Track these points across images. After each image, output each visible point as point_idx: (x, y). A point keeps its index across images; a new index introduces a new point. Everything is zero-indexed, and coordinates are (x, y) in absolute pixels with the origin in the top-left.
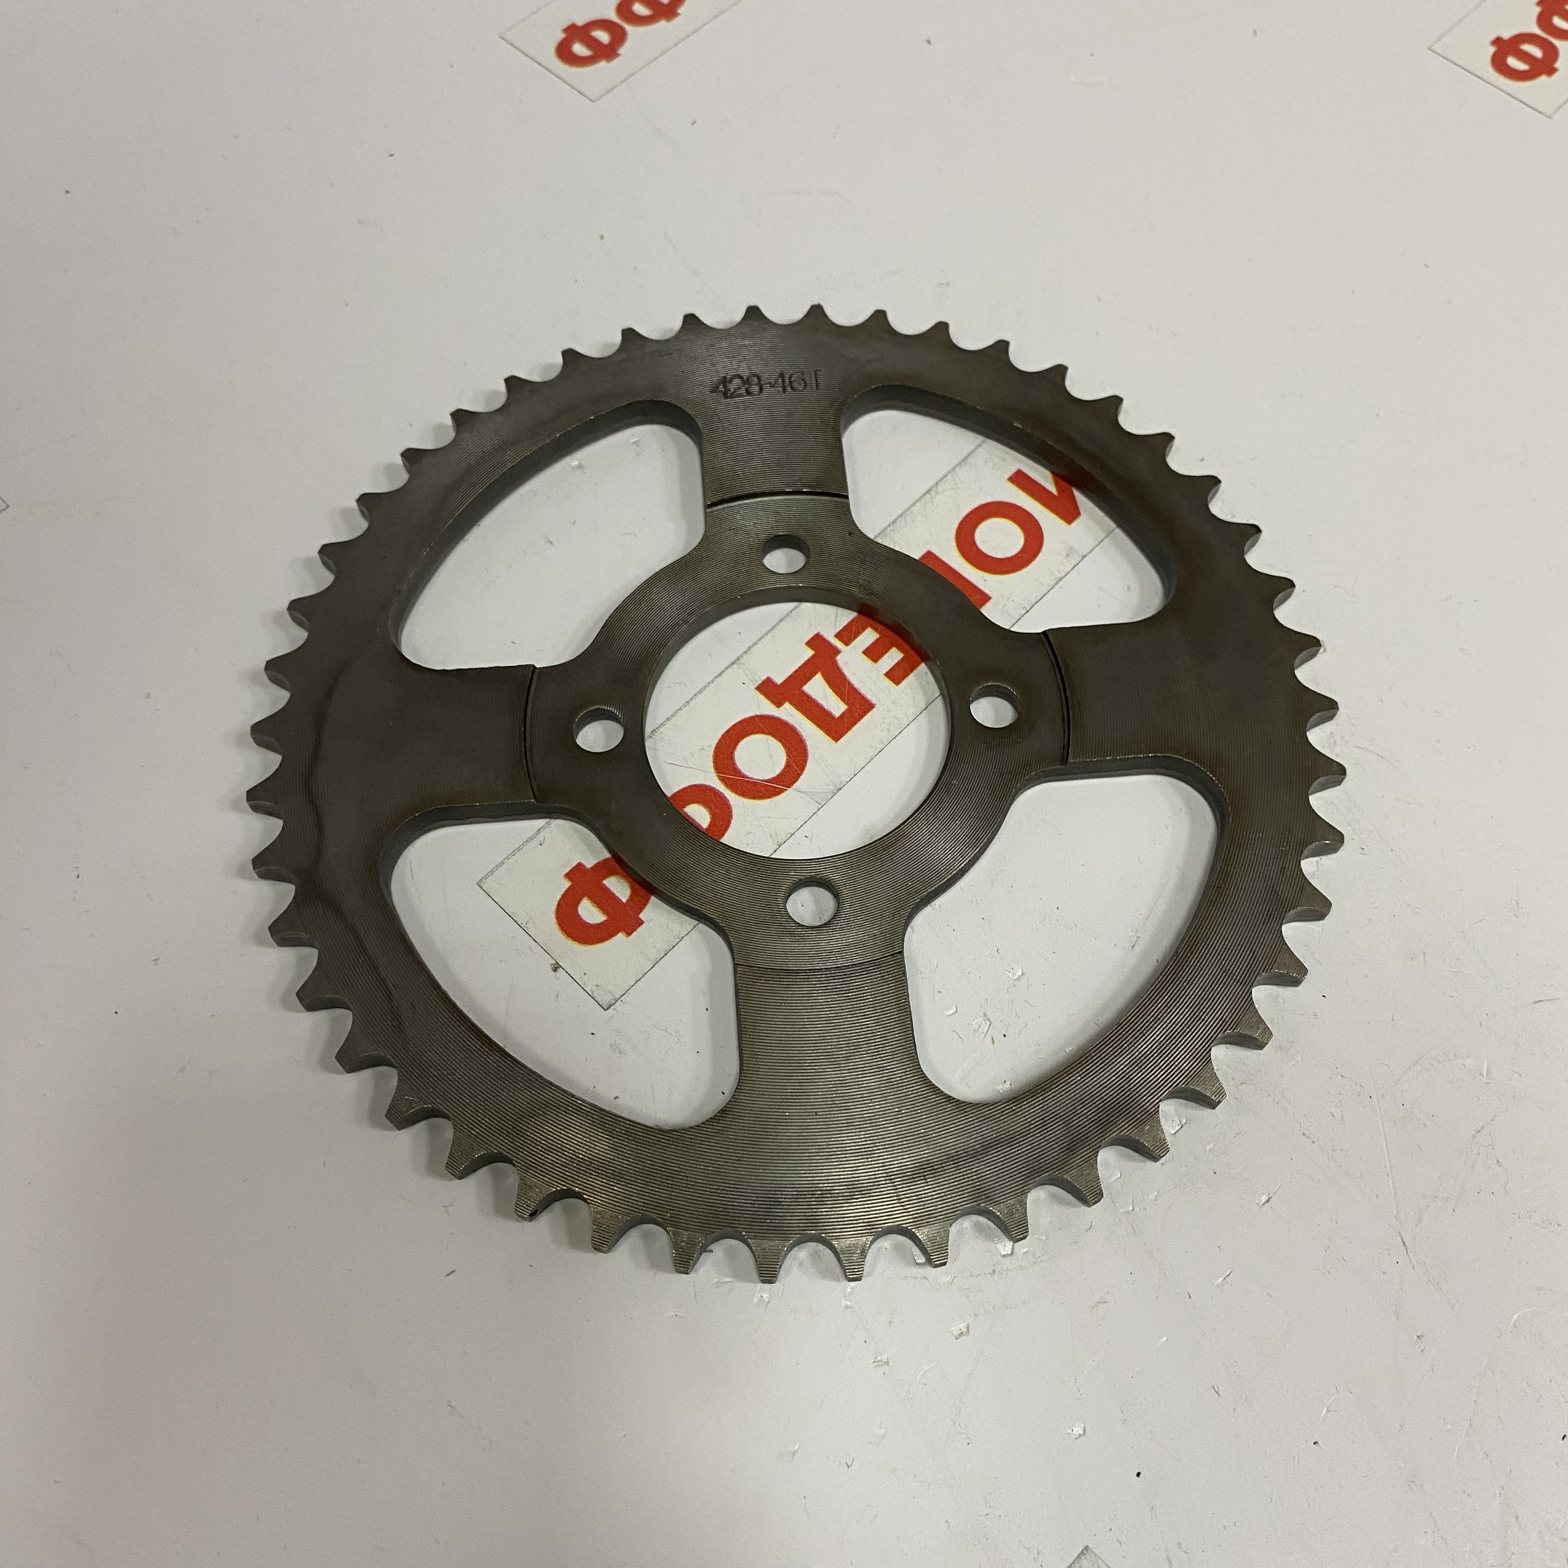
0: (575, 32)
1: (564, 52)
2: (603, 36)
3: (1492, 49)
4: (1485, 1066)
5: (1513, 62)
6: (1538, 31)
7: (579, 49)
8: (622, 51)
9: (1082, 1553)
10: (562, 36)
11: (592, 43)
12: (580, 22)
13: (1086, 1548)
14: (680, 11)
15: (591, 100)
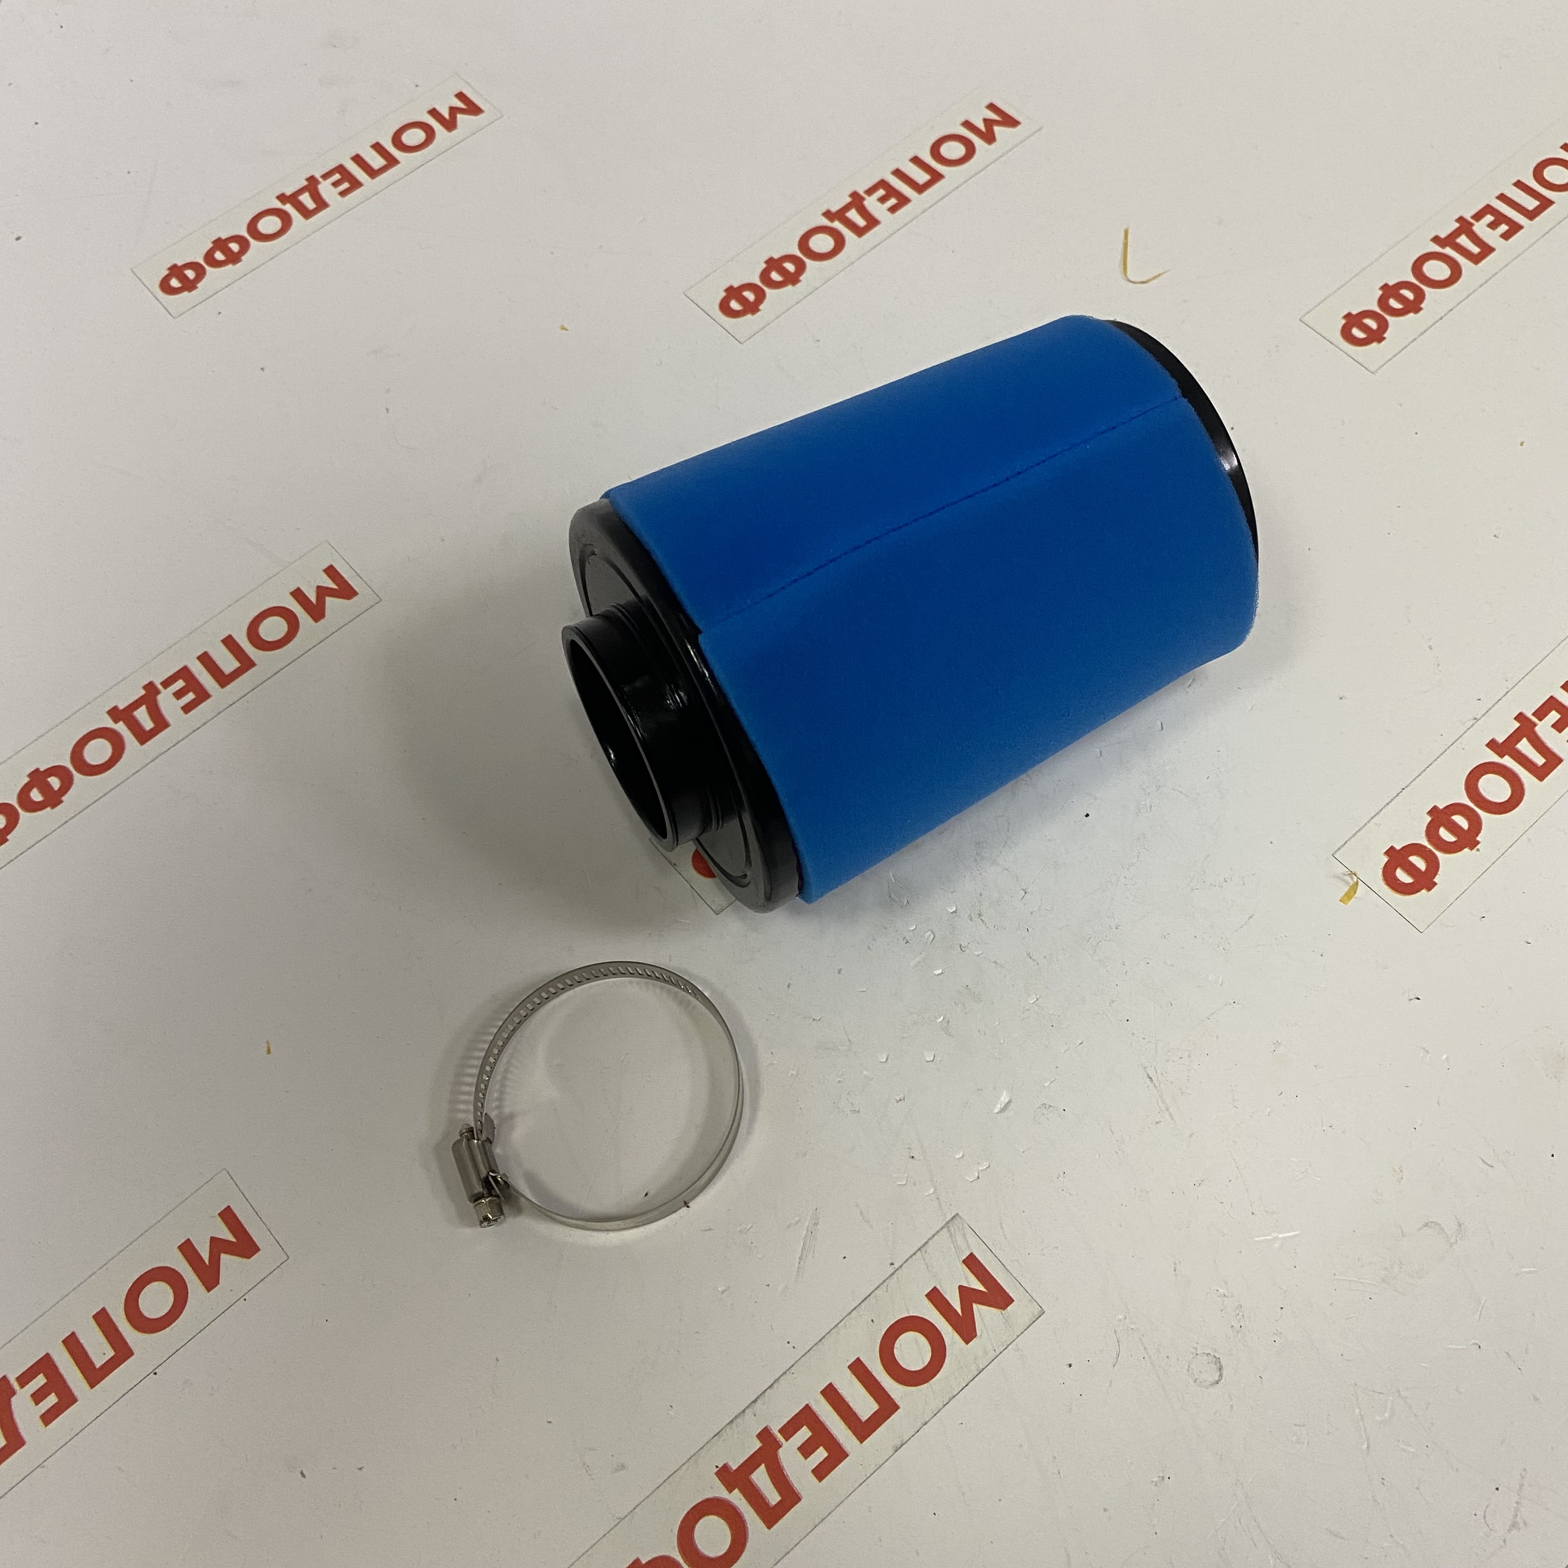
0: (733, 292)
1: (724, 307)
2: (750, 296)
3: (1343, 322)
4: (1220, 980)
5: (1357, 333)
6: (1378, 310)
7: (735, 305)
8: (761, 307)
9: (954, 1217)
10: (724, 294)
11: (743, 301)
12: (736, 285)
13: (957, 1214)
14: (801, 278)
15: (740, 342)
